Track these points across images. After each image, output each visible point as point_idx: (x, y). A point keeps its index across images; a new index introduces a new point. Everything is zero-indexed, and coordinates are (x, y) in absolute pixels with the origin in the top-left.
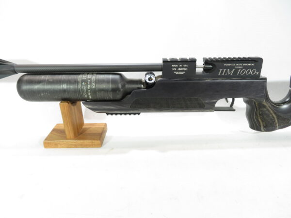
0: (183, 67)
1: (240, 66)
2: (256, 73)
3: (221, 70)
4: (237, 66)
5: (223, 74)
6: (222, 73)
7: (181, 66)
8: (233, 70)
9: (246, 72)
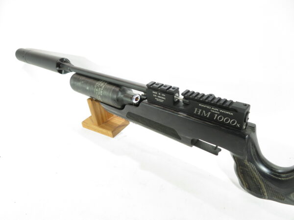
0: (161, 96)
1: (217, 111)
2: (236, 125)
3: (196, 109)
4: (213, 110)
5: (199, 114)
6: (197, 112)
7: (159, 94)
8: (209, 113)
9: (224, 119)
